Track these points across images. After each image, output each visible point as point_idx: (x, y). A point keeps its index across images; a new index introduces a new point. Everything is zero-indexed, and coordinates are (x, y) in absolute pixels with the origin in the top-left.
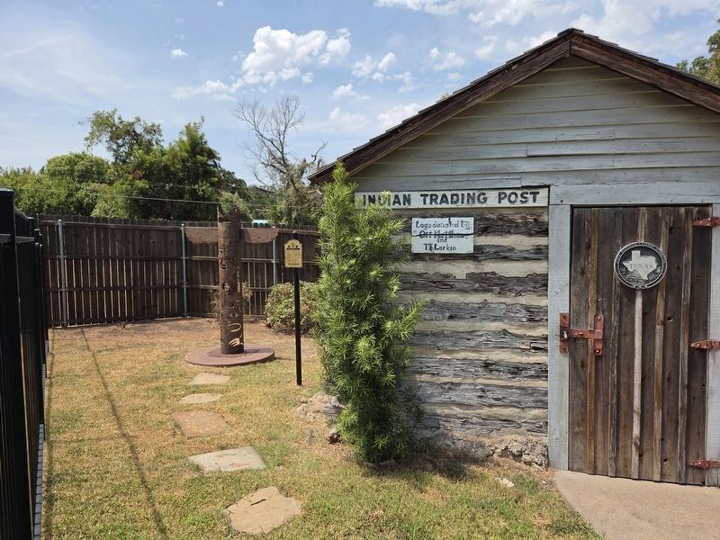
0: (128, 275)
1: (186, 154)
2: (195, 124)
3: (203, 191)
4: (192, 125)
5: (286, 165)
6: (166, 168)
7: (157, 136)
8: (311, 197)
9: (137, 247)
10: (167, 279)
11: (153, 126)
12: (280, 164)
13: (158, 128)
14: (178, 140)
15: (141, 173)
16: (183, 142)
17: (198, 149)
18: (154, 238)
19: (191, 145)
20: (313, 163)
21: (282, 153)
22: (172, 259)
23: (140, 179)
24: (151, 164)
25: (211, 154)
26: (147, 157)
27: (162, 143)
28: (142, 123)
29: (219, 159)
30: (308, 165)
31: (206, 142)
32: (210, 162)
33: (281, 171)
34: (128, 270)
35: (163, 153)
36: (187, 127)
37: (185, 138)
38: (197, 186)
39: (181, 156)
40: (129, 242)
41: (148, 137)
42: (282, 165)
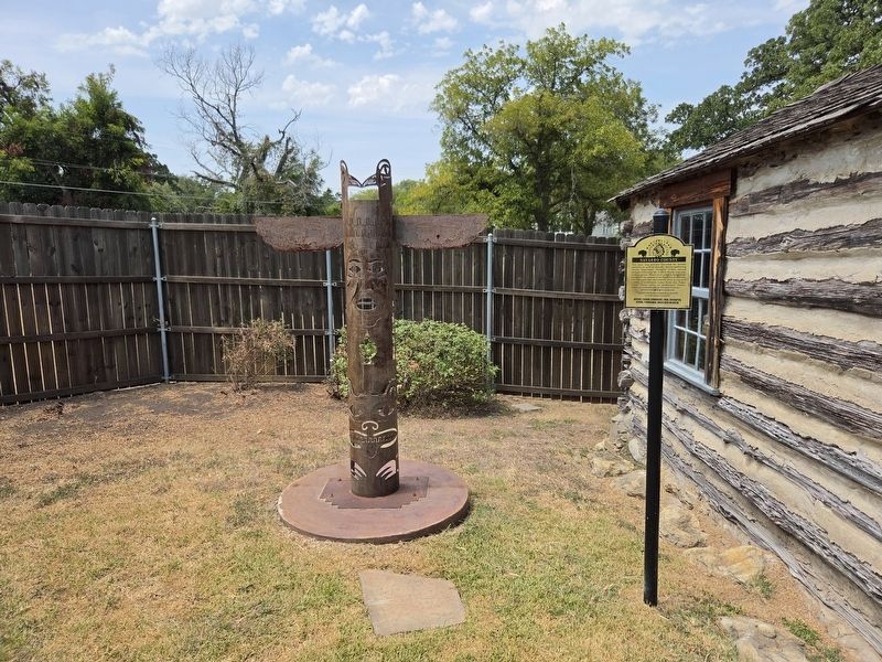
0: (56, 313)
1: (90, 121)
2: (101, 75)
3: (121, 177)
4: (97, 77)
5: (239, 144)
6: (59, 141)
7: (40, 92)
8: (281, 191)
9: (70, 259)
10: (129, 318)
11: (33, 76)
12: (231, 141)
13: (43, 78)
14: (75, 99)
15: (19, 148)
16: (84, 102)
17: (109, 115)
18: (101, 242)
19: (96, 108)
20: (280, 142)
21: (234, 126)
22: (137, 282)
23: (19, 156)
24: (34, 132)
25: (130, 123)
26: (28, 124)
27: (50, 104)
28: (14, 69)
29: (142, 130)
30: (273, 145)
31: (119, 105)
32: (129, 135)
33: (234, 152)
34: (55, 304)
35: (54, 120)
36: (90, 80)
37: (87, 97)
38: (110, 170)
39: (82, 124)
40: (53, 250)
41: (26, 93)
42: (234, 144)
